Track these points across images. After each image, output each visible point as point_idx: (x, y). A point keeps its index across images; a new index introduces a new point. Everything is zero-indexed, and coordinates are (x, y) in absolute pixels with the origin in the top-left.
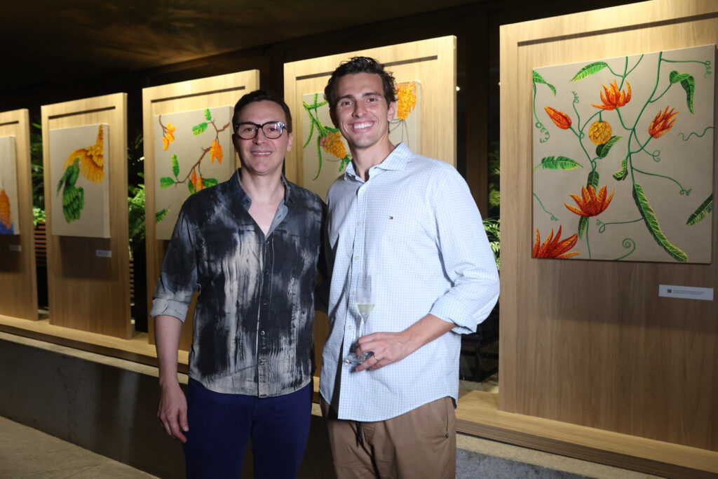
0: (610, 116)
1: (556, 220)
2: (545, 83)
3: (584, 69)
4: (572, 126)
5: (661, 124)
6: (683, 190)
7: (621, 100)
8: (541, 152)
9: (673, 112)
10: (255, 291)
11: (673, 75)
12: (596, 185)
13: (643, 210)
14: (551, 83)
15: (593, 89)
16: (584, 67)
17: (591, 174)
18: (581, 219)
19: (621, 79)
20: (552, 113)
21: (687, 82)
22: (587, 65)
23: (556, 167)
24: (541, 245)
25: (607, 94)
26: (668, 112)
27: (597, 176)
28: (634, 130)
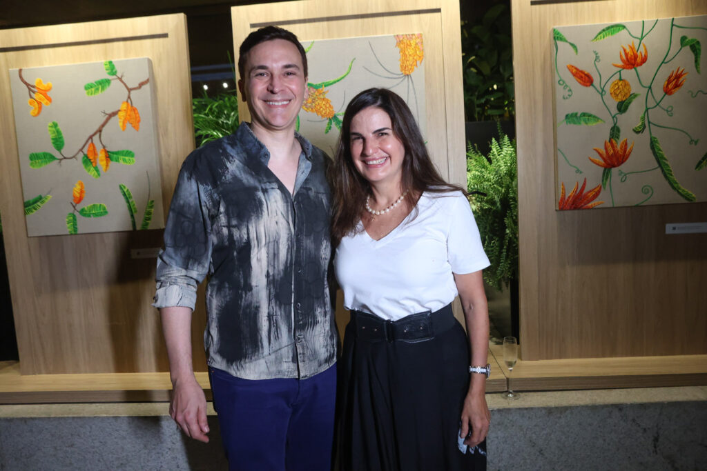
0: (629, 74)
1: (581, 173)
2: (567, 41)
3: (604, 30)
4: (594, 83)
5: (674, 82)
6: (692, 141)
7: (639, 60)
8: (565, 108)
9: (684, 72)
10: (287, 258)
11: (683, 39)
12: (618, 138)
13: (659, 159)
14: (572, 42)
15: (613, 49)
16: (604, 28)
17: (613, 129)
18: (604, 171)
19: (639, 41)
20: (574, 71)
21: (695, 46)
22: (607, 26)
23: (580, 123)
24: (567, 197)
25: (626, 54)
26: (679, 72)
27: (619, 130)
28: (650, 88)
